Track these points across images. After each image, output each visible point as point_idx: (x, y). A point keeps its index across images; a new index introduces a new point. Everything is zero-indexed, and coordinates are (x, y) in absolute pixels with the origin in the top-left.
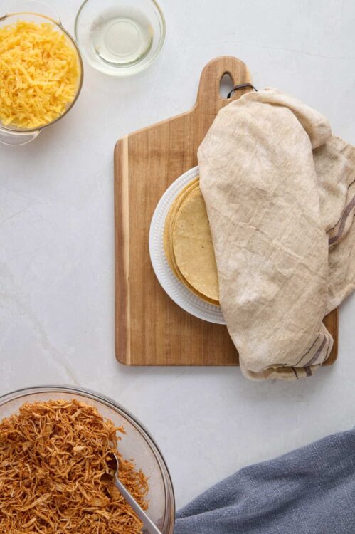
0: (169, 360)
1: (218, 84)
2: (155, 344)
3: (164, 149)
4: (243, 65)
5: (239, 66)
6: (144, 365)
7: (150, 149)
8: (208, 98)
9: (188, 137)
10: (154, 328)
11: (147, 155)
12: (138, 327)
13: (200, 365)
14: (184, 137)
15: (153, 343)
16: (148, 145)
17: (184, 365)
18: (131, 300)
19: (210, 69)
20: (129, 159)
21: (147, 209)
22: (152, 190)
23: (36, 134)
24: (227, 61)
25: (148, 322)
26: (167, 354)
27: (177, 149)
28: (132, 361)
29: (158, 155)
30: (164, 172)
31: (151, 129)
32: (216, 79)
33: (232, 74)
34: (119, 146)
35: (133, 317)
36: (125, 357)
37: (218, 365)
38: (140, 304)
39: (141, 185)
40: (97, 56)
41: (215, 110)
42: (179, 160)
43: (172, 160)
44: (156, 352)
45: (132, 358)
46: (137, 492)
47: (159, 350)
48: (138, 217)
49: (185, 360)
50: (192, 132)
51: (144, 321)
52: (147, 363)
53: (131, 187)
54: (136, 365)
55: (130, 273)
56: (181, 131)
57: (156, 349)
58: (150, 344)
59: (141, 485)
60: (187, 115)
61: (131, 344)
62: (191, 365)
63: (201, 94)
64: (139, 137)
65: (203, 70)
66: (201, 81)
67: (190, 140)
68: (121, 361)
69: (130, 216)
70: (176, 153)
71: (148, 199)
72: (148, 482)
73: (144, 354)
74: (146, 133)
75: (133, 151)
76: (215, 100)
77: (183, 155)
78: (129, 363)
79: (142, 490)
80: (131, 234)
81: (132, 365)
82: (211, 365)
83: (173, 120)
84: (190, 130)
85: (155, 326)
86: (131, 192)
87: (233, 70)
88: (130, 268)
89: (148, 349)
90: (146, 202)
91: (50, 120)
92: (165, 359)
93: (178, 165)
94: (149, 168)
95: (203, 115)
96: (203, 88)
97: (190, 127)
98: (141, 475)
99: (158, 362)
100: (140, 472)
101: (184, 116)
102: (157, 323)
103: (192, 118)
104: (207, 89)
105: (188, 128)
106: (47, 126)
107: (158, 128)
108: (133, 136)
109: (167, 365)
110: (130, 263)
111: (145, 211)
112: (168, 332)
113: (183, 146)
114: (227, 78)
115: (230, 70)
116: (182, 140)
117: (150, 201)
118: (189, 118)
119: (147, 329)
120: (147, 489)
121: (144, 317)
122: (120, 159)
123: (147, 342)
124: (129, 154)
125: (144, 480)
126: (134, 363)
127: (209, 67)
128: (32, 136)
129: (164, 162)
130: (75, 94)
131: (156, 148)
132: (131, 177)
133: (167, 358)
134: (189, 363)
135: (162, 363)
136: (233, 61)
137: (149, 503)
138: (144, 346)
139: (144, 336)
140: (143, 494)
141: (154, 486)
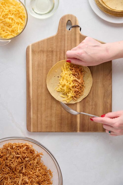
0: (47, 130)
1: (66, 25)
2: (42, 124)
3: (45, 49)
4: (75, 17)
5: (74, 18)
6: (38, 132)
7: (40, 49)
8: (62, 30)
9: (54, 45)
10: (42, 118)
11: (39, 52)
12: (35, 117)
13: (59, 132)
14: (53, 45)
15: (41, 124)
16: (39, 48)
17: (53, 132)
18: (33, 107)
19: (63, 19)
20: (32, 53)
21: (39, 72)
22: (41, 65)
23: (10, 41)
24: (69, 16)
25: (39, 115)
26: (46, 127)
27: (50, 49)
28: (33, 130)
29: (43, 51)
30: (45, 58)
31: (40, 42)
32: (65, 23)
33: (71, 21)
34: (28, 49)
35: (33, 113)
36: (30, 129)
37: (66, 132)
38: (36, 109)
39: (36, 63)
40: (33, 11)
41: (65, 34)
42: (51, 54)
43: (48, 54)
44: (42, 127)
45: (33, 129)
46: (48, 177)
47: (44, 126)
48: (35, 75)
49: (53, 130)
50: (56, 43)
51: (38, 115)
52: (39, 131)
53: (32, 64)
54: (34, 132)
55: (32, 97)
56: (52, 43)
57: (42, 125)
58: (40, 124)
59: (50, 175)
60: (54, 37)
61: (33, 124)
62: (56, 132)
63: (59, 28)
64: (36, 45)
65: (60, 20)
66: (59, 24)
67: (55, 46)
68: (29, 130)
69: (32, 75)
70: (50, 51)
71: (39, 68)
72: (53, 174)
73: (38, 128)
74: (38, 43)
75: (34, 50)
76: (65, 31)
77: (52, 52)
78: (32, 131)
79: (50, 177)
80: (33, 82)
81: (33, 132)
82: (63, 132)
83: (49, 39)
84: (55, 42)
85: (42, 117)
86: (32, 66)
87: (71, 19)
88: (32, 95)
89: (39, 126)
90: (38, 70)
91: (15, 35)
92: (46, 130)
93: (51, 55)
94: (39, 56)
95: (60, 37)
96: (60, 26)
97: (55, 41)
98: (50, 171)
99: (43, 131)
100: (49, 170)
101: (53, 37)
102: (43, 116)
103: (56, 38)
104: (62, 26)
105: (54, 41)
106: (13, 38)
107: (43, 41)
108: (33, 44)
109: (46, 132)
110: (32, 93)
111: (38, 73)
112: (47, 119)
113: (53, 48)
114: (69, 23)
115: (70, 20)
116: (52, 46)
117: (40, 69)
118: (55, 38)
119: (39, 118)
120: (52, 176)
121: (37, 113)
122: (28, 53)
123: (39, 123)
124: (32, 51)
125: (51, 173)
126: (34, 131)
127: (62, 18)
128: (8, 42)
129: (45, 55)
130: (25, 26)
131: (42, 49)
132: (32, 60)
133: (46, 129)
134: (55, 131)
135: (44, 131)
136: (72, 16)
137: (53, 182)
138: (38, 125)
139: (38, 121)
140: (51, 178)
141: (55, 175)
